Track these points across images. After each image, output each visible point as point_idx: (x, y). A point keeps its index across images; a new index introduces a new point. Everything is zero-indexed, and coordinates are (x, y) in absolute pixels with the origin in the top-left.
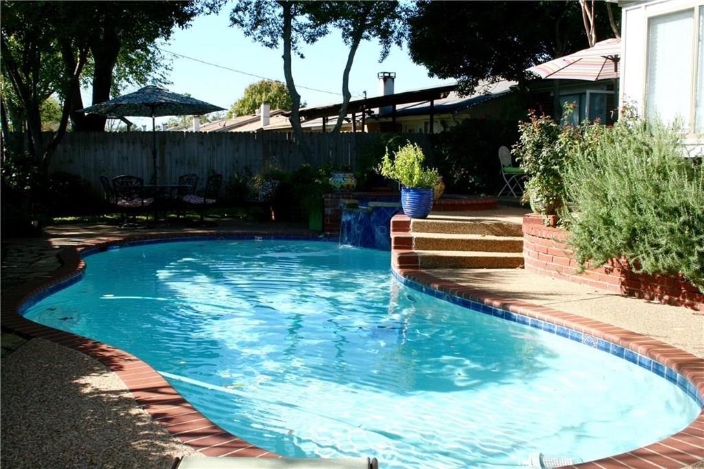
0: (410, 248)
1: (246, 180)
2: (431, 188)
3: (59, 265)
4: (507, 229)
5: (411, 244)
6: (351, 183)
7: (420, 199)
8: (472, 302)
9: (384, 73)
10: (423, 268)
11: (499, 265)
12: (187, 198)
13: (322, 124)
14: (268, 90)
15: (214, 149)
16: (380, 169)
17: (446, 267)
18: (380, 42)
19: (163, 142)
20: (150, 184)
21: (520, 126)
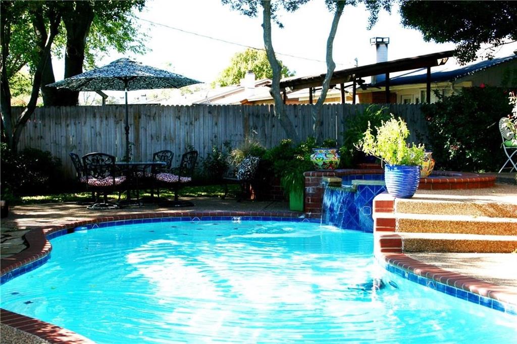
0: (394, 230)
1: (225, 156)
2: (417, 165)
3: (24, 247)
4: (502, 210)
5: (394, 226)
6: (333, 160)
7: (405, 177)
8: (457, 289)
9: (377, 38)
10: (407, 251)
11: (492, 249)
12: (161, 177)
13: (308, 95)
14: (254, 57)
15: (191, 123)
16: (361, 146)
17: (433, 251)
18: (368, 7)
19: (138, 117)
20: (123, 161)
21: (511, 98)
